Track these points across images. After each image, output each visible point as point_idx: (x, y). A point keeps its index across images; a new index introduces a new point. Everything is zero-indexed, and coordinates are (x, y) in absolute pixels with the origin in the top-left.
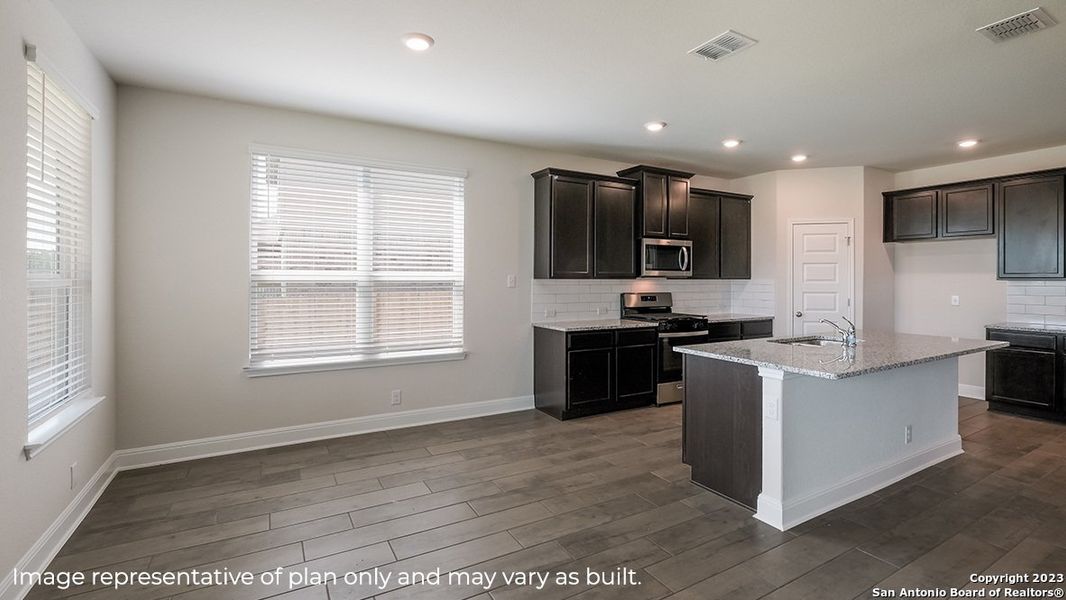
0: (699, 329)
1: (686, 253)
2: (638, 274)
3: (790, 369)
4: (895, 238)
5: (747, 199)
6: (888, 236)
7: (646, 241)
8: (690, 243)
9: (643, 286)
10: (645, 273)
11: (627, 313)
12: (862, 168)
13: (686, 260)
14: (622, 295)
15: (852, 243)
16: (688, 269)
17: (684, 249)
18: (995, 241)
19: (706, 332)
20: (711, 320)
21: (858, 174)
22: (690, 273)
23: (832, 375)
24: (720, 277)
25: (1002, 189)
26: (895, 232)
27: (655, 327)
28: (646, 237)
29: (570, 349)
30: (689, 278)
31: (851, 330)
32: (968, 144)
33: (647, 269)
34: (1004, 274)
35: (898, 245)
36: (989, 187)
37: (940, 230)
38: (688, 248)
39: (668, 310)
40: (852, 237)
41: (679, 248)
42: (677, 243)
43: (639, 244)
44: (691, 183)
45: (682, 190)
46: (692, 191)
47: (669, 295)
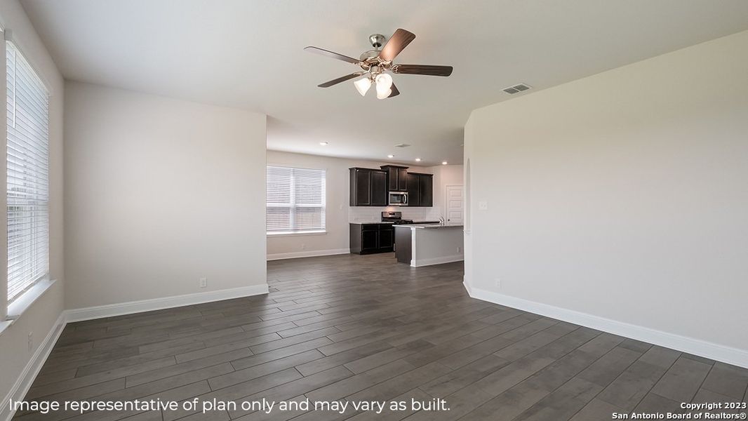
1: (405, 197)
2: (387, 204)
5: (431, 175)
7: (390, 193)
8: (407, 193)
9: (390, 209)
10: (390, 204)
11: (384, 219)
13: (405, 200)
14: (382, 212)
22: (407, 204)
24: (420, 206)
27: (393, 223)
28: (390, 191)
29: (363, 231)
30: (407, 206)
39: (400, 218)
41: (403, 195)
42: (402, 193)
43: (388, 194)
44: (408, 171)
45: (404, 173)
46: (408, 173)
47: (400, 213)
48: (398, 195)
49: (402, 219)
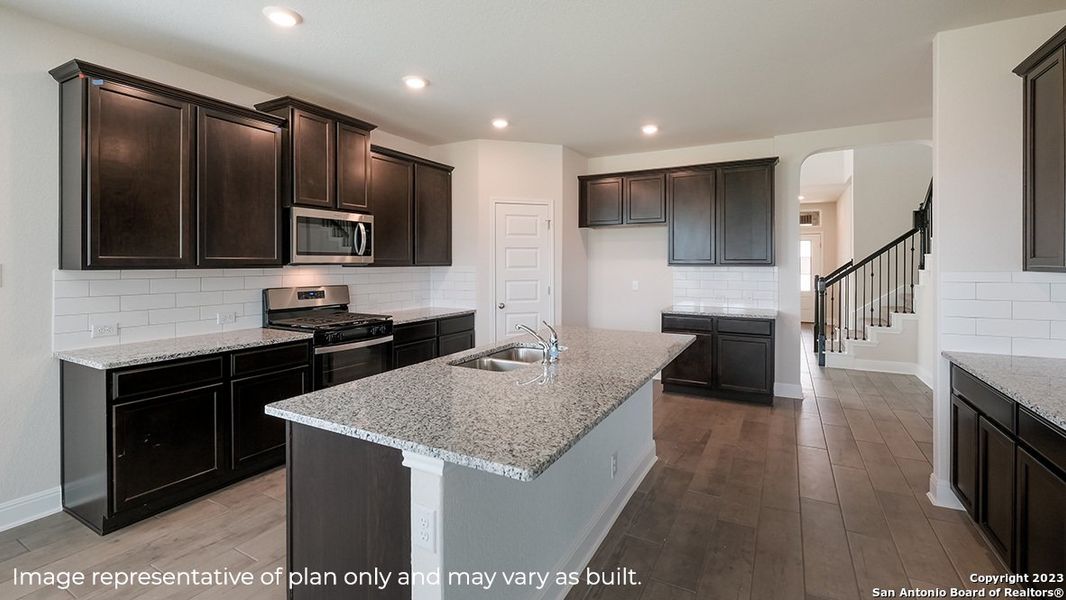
0: (379, 335)
1: (363, 233)
2: (285, 260)
3: (453, 457)
4: (589, 223)
5: (448, 170)
6: (583, 222)
7: (297, 212)
8: (370, 219)
9: (300, 277)
10: (296, 258)
11: (273, 318)
12: (561, 147)
13: (364, 241)
14: (265, 292)
15: (551, 227)
16: (368, 253)
17: (362, 227)
18: (666, 229)
19: (390, 338)
20: (397, 320)
21: (556, 153)
22: (371, 259)
23: (525, 473)
24: (414, 264)
25: (671, 179)
26: (589, 218)
27: (310, 340)
28: (298, 205)
29: (117, 401)
30: (370, 265)
31: (553, 339)
32: (650, 130)
33: (298, 253)
34: (673, 261)
35: (590, 230)
36: (662, 176)
37: (625, 217)
38: (367, 226)
39: (344, 307)
40: (552, 219)
41: (354, 224)
42: (354, 217)
43: (286, 215)
44: (377, 138)
45: (363, 146)
46: (374, 149)
47: (345, 288)
48: (333, 223)
49: (352, 309)
